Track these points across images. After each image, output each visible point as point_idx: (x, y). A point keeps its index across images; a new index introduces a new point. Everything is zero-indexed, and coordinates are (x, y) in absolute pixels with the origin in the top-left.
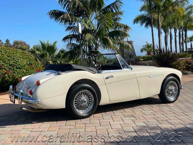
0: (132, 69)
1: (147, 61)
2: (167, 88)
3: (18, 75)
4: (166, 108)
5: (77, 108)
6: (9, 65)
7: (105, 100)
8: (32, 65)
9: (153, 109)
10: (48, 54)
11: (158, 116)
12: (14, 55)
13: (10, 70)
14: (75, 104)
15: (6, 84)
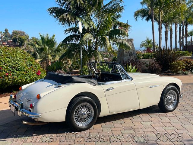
0: (132, 79)
1: (147, 58)
2: (166, 97)
3: (18, 77)
4: (165, 118)
5: (77, 120)
6: (9, 67)
7: (104, 112)
8: (32, 66)
9: (152, 119)
10: (47, 48)
11: (157, 128)
12: (14, 56)
13: (10, 72)
14: (75, 116)
15: (5, 86)
